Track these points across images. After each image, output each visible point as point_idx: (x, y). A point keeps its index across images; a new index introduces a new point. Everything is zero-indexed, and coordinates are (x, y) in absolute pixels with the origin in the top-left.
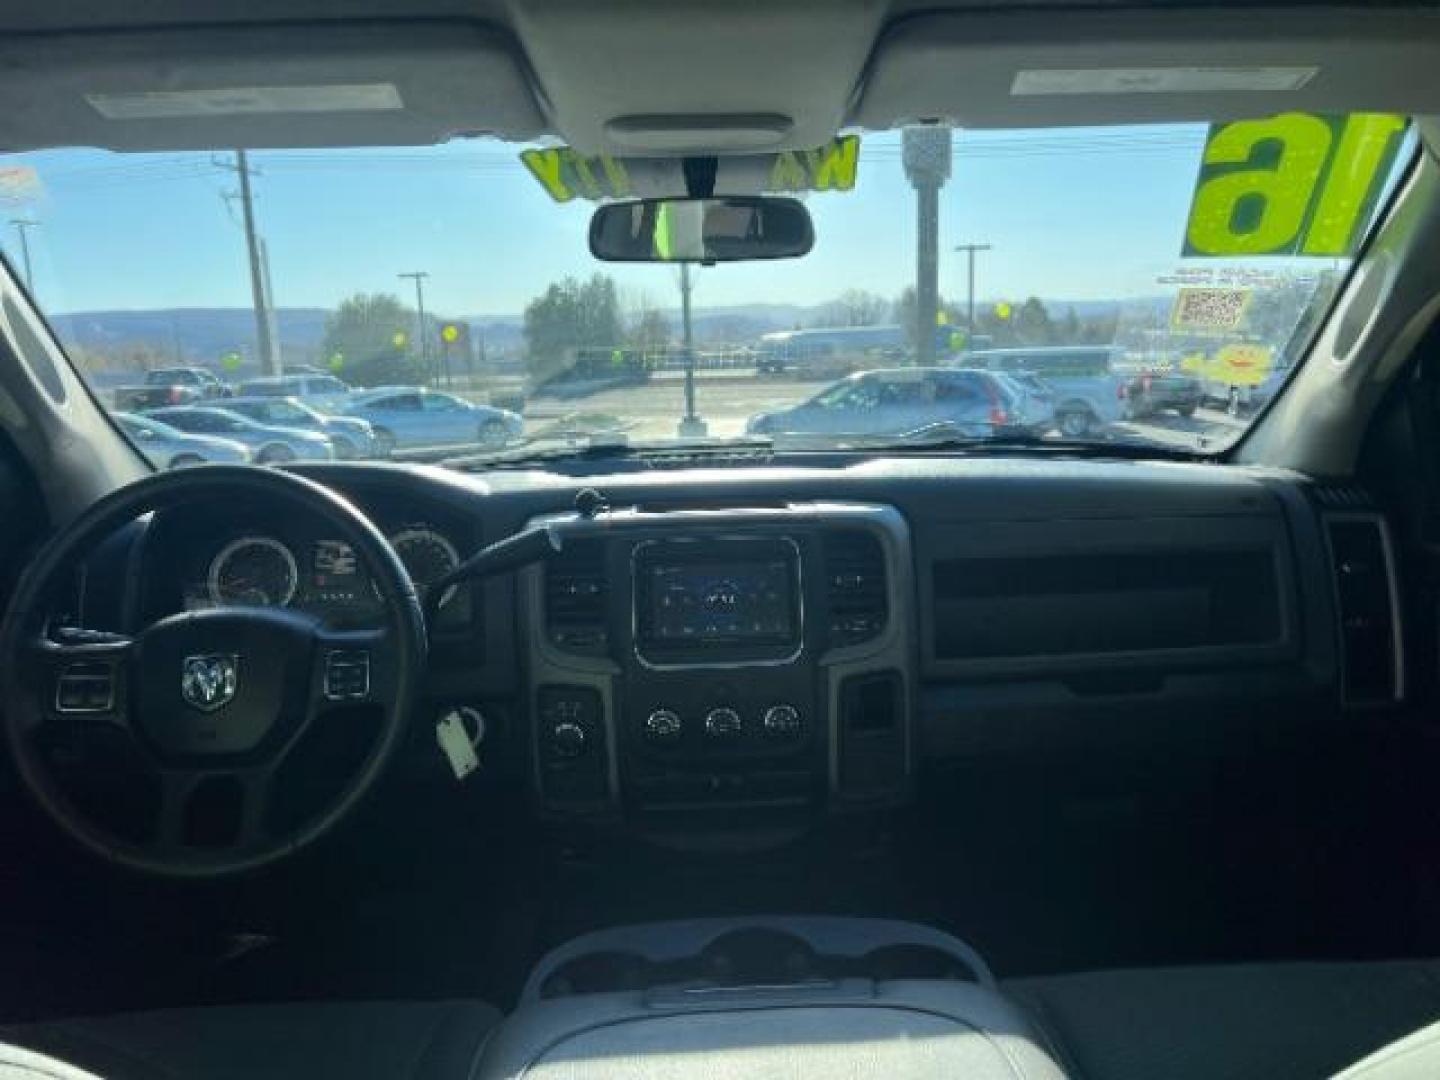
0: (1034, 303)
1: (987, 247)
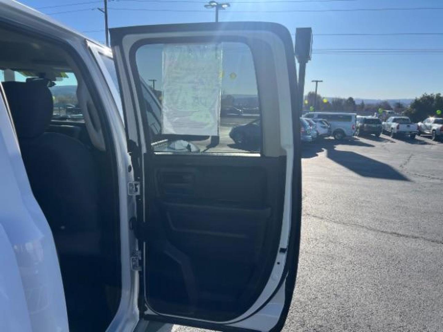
0: (351, 99)
1: (322, 81)
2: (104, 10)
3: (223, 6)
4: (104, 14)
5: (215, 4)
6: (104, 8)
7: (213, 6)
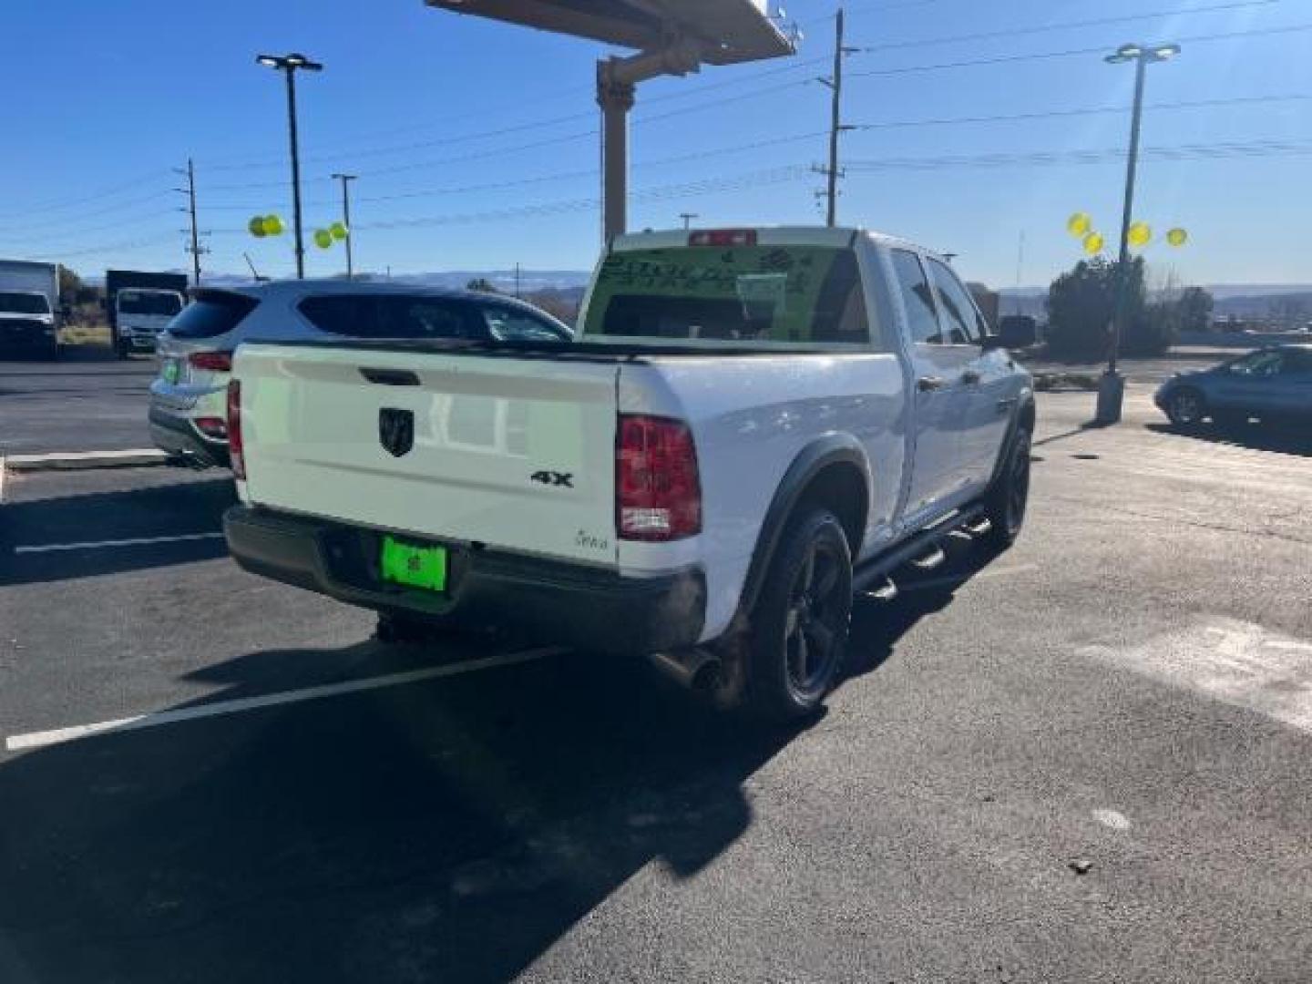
2: (832, 82)
3: (1161, 53)
4: (831, 92)
5: (1136, 51)
6: (833, 74)
7: (1129, 58)
